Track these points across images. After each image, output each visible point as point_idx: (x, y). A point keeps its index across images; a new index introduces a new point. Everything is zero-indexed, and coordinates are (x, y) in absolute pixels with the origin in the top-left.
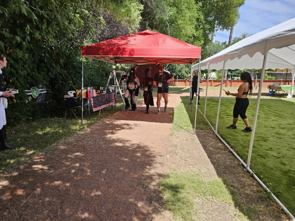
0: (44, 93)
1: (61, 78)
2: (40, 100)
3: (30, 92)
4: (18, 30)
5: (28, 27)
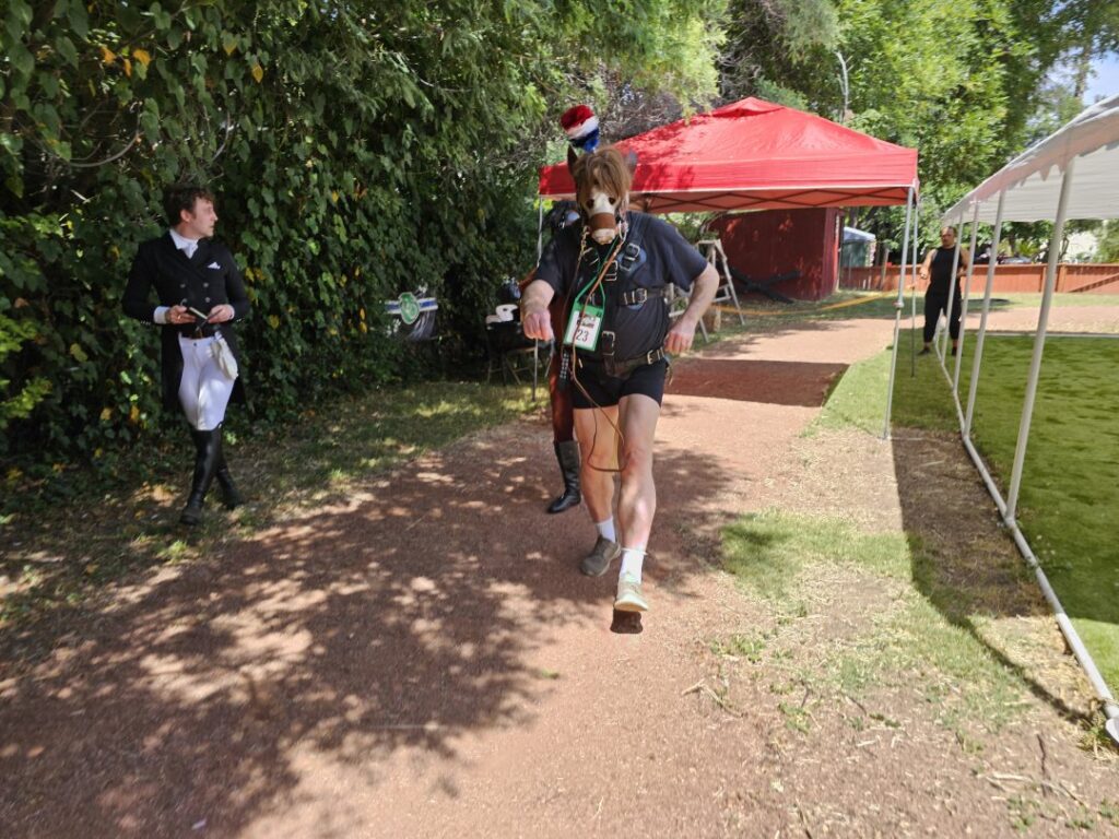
0: (431, 312)
1: (479, 265)
2: (421, 330)
3: (396, 307)
4: (385, 139)
5: (410, 129)
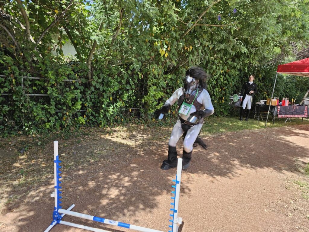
5: (243, 57)
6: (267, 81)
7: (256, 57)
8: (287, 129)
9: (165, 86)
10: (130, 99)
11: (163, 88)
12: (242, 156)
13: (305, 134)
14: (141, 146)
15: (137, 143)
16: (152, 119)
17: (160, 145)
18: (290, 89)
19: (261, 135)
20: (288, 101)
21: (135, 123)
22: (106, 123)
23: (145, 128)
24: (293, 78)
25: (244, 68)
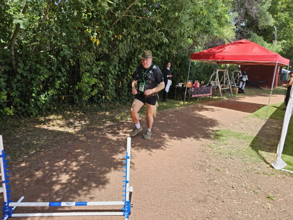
5: (164, 46)
6: (183, 67)
7: (174, 46)
8: (199, 106)
9: (98, 72)
10: (63, 87)
11: (96, 74)
12: (170, 130)
13: (212, 109)
14: (81, 132)
15: (77, 130)
16: (86, 105)
17: (99, 129)
18: (199, 73)
19: (181, 113)
20: (199, 83)
21: (70, 111)
22: (38, 112)
23: (81, 115)
24: (201, 64)
25: (165, 56)
